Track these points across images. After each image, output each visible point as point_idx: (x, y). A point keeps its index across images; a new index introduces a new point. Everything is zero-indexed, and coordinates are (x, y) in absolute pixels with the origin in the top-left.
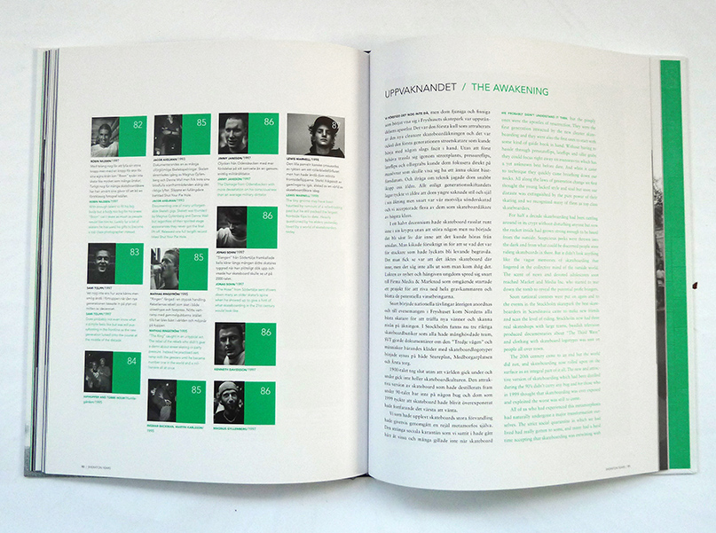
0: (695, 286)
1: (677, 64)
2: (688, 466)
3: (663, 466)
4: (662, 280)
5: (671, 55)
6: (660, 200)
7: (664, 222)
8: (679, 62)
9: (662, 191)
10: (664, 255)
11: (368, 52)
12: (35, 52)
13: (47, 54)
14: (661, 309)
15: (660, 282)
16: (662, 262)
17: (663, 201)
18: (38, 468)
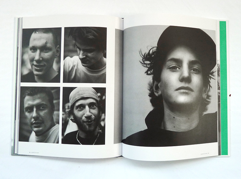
0: (230, 95)
1: (225, 22)
2: (227, 154)
3: (219, 154)
4: (219, 93)
5: (223, 19)
6: (219, 67)
7: (220, 74)
8: (226, 22)
9: (220, 64)
10: (220, 85)
11: (123, 18)
12: (15, 18)
13: (19, 19)
14: (219, 103)
15: (219, 94)
16: (220, 88)
17: (220, 67)
18: (16, 153)
